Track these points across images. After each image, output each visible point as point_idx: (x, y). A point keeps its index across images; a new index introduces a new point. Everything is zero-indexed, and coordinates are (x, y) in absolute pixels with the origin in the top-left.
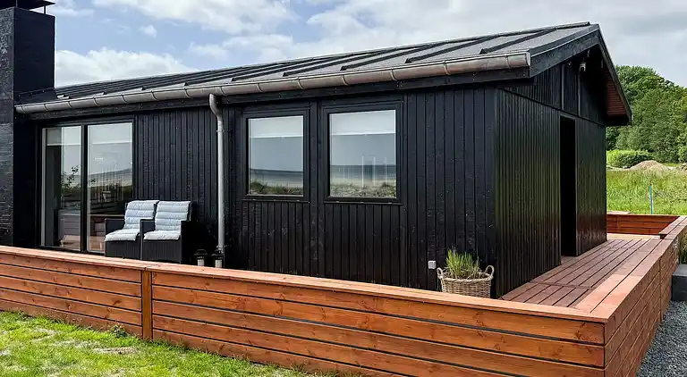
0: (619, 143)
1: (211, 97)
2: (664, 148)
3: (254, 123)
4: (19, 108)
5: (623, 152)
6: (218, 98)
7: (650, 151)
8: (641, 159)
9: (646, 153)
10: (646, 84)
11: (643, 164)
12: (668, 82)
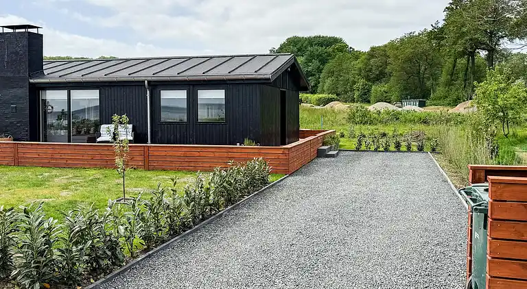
0: (319, 89)
1: (146, 81)
2: (346, 92)
3: (162, 92)
4: (31, 81)
5: (321, 96)
6: (149, 82)
7: (337, 95)
8: (331, 100)
9: (334, 96)
10: (337, 49)
11: (332, 104)
12: (351, 48)
